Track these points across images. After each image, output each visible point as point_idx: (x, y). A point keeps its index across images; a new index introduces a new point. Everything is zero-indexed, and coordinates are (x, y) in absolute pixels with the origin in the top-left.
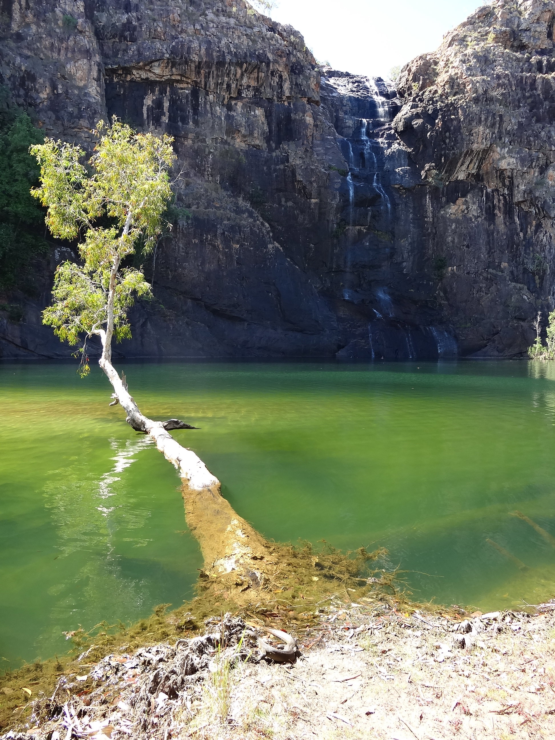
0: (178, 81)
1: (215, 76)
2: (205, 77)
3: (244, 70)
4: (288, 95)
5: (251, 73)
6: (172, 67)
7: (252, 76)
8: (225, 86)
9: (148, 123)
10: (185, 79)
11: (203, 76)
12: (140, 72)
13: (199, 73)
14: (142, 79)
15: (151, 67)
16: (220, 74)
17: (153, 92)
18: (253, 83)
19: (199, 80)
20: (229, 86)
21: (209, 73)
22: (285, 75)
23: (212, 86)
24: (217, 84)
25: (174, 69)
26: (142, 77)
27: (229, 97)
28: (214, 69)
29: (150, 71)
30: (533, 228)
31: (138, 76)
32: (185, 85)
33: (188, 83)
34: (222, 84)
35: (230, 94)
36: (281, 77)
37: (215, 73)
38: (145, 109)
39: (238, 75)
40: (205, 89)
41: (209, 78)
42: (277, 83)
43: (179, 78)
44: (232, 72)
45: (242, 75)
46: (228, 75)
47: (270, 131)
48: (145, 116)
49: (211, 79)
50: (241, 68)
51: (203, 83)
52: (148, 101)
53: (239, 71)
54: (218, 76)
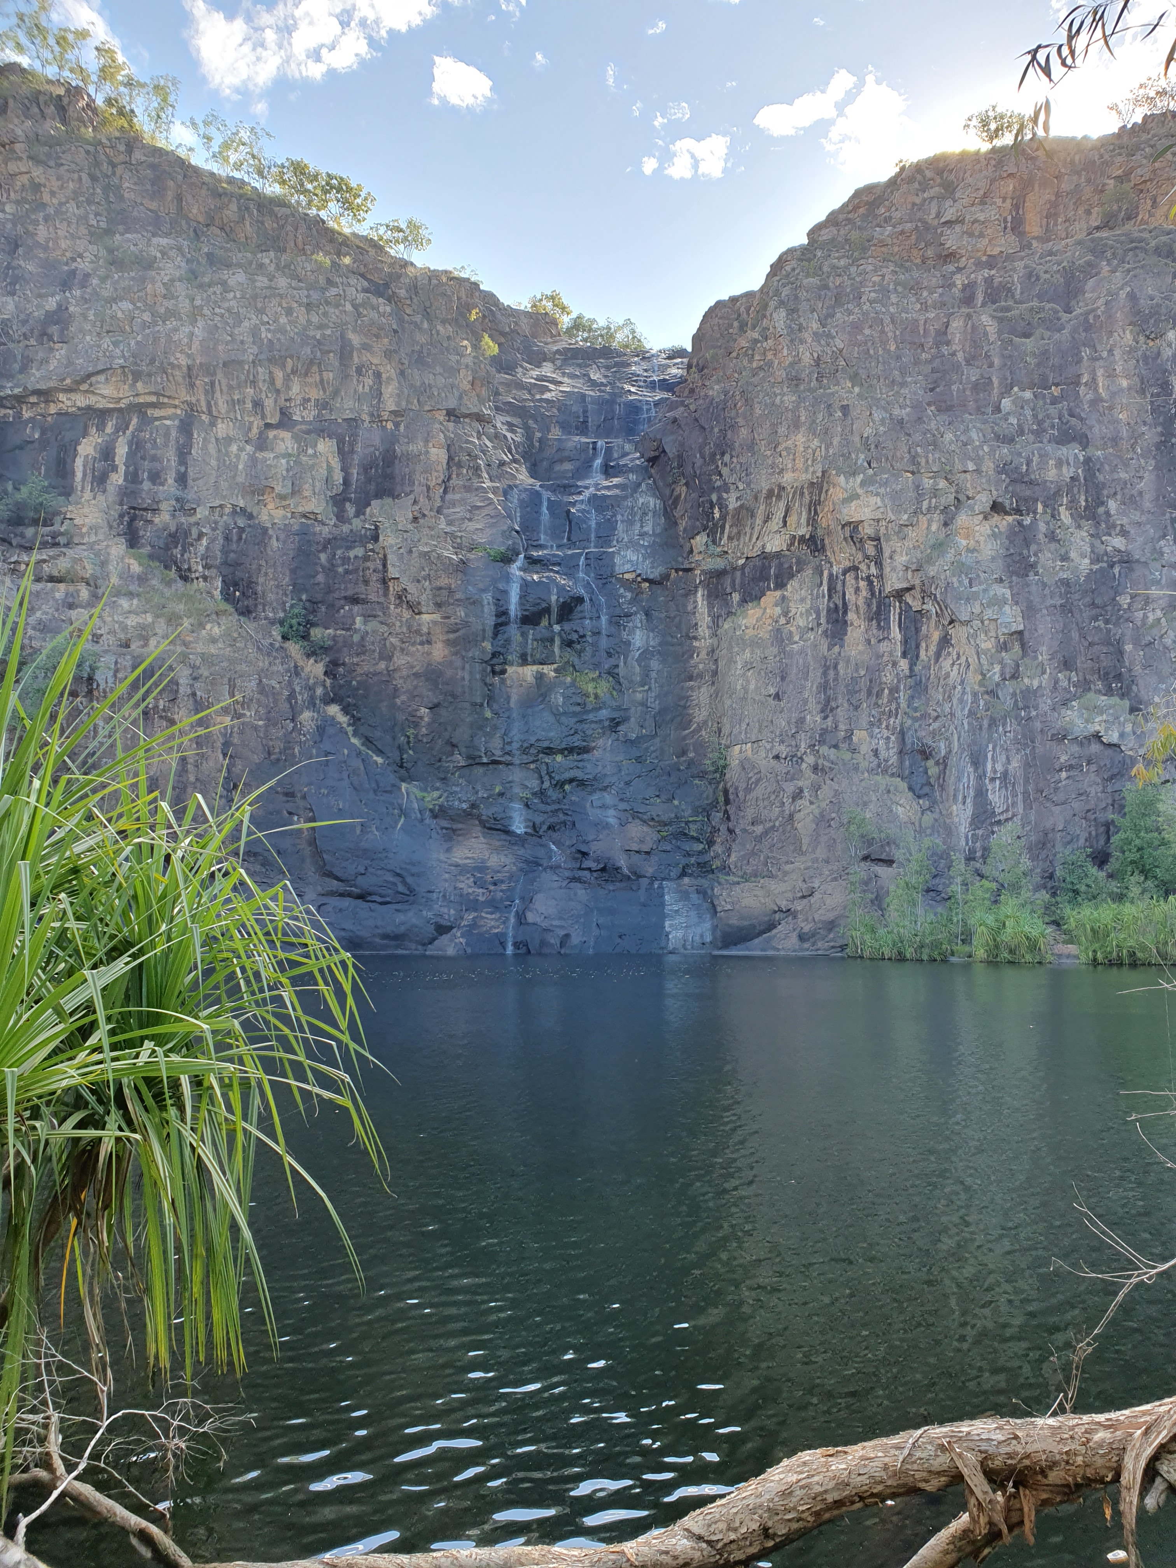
0: (153, 405)
1: (225, 389)
2: (206, 392)
3: (289, 370)
4: (393, 408)
5: (306, 374)
6: (135, 381)
7: (309, 380)
8: (249, 405)
9: (83, 488)
10: (166, 400)
11: (201, 390)
12: (73, 396)
13: (192, 386)
14: (79, 409)
15: (91, 385)
16: (234, 383)
17: (101, 428)
18: (315, 394)
19: (194, 400)
20: (258, 404)
21: (212, 384)
22: (389, 371)
23: (223, 407)
24: (232, 403)
25: (139, 385)
26: (79, 404)
27: (262, 423)
28: (220, 376)
29: (93, 393)
30: (933, 648)
31: (69, 403)
32: (170, 411)
33: (176, 407)
34: (241, 402)
35: (263, 417)
36: (378, 375)
37: (224, 382)
38: (79, 462)
39: (279, 383)
40: (210, 413)
41: (213, 392)
42: (371, 388)
43: (154, 399)
44: (261, 377)
45: (287, 379)
46: (254, 383)
47: (346, 482)
48: (79, 475)
49: (218, 394)
50: (283, 367)
51: (203, 404)
52: (87, 448)
53: (279, 375)
54: (230, 387)
